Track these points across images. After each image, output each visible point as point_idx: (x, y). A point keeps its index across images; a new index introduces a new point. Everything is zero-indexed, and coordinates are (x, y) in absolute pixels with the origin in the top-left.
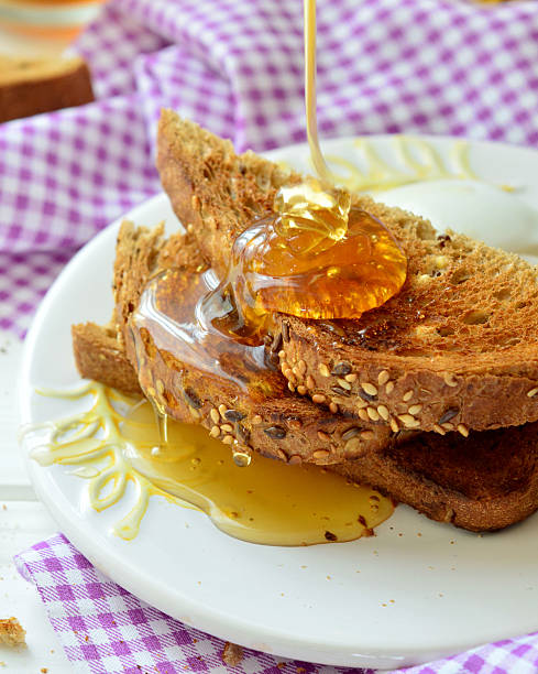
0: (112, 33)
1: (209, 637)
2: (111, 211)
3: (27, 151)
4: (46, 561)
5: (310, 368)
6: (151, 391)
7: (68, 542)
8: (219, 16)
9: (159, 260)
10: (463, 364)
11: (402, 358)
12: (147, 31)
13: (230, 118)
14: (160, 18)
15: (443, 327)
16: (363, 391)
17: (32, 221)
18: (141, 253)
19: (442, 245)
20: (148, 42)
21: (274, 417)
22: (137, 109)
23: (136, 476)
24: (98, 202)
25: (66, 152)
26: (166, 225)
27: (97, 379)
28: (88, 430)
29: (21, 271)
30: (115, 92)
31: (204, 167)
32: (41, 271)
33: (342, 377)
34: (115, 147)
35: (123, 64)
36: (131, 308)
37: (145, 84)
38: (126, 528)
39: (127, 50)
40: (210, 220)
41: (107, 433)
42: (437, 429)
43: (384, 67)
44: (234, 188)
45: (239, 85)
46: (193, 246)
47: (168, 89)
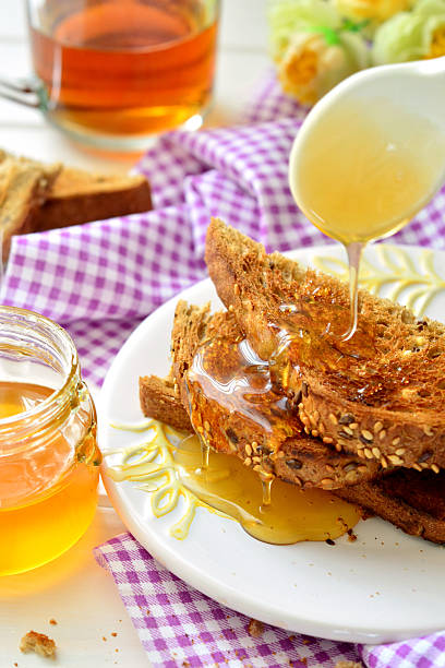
0: (165, 158)
1: (238, 614)
2: (165, 292)
3: (104, 244)
4: (118, 552)
5: (323, 418)
6: (200, 429)
7: (134, 539)
8: (249, 149)
9: (206, 331)
10: (439, 419)
11: (392, 413)
12: (193, 157)
13: (255, 226)
14: (203, 149)
15: (423, 390)
16: (362, 436)
17: (107, 297)
18: (193, 325)
19: (421, 329)
20: (192, 166)
21: (294, 453)
22: (185, 216)
23: (187, 492)
24: (155, 284)
25: (133, 246)
26: (212, 304)
27: (157, 418)
28: (152, 454)
29: (96, 334)
30: (167, 203)
31: (244, 263)
32: (112, 334)
33: (347, 425)
34: (169, 244)
35: (173, 182)
36: (186, 366)
37: (191, 197)
38: (179, 531)
39: (177, 172)
40: (247, 302)
41: (164, 459)
42: (416, 467)
44: (265, 279)
45: (263, 201)
46: (233, 321)
47: (209, 202)
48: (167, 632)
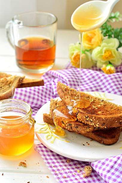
0: (47, 77)
3: (35, 91)
5: (82, 117)
8: (65, 73)
9: (57, 104)
10: (106, 117)
11: (97, 116)
12: (53, 76)
14: (55, 74)
15: (103, 112)
16: (90, 120)
17: (35, 101)
18: (55, 103)
19: (102, 101)
21: (76, 125)
22: (52, 87)
25: (40, 92)
27: (46, 123)
28: (46, 129)
31: (65, 89)
32: (36, 110)
33: (87, 118)
34: (48, 92)
35: (48, 82)
36: (53, 110)
37: (53, 84)
38: (52, 142)
39: (49, 79)
40: (66, 97)
41: (48, 130)
42: (102, 127)
43: (91, 82)
44: (70, 93)
45: (69, 83)
46: (63, 102)
48: (50, 161)
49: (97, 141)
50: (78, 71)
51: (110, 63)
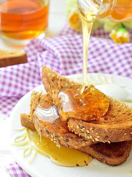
0: (32, 47)
2: (30, 88)
3: (12, 73)
4: (12, 168)
5: (75, 126)
6: (38, 130)
7: (17, 164)
8: (57, 44)
9: (41, 99)
10: (110, 127)
11: (96, 125)
12: (40, 47)
13: (58, 68)
14: (43, 44)
15: (105, 118)
16: (86, 132)
17: (12, 89)
18: (37, 98)
20: (40, 49)
21: (66, 137)
22: (37, 64)
23: (34, 149)
25: (20, 74)
26: (43, 92)
27: (26, 126)
28: (23, 138)
29: (9, 101)
30: (32, 61)
31: (52, 79)
32: (14, 101)
33: (82, 128)
34: (32, 73)
35: (35, 54)
36: (34, 110)
37: (39, 59)
38: (31, 161)
39: (35, 51)
40: (53, 91)
41: (27, 139)
42: (103, 141)
44: (59, 84)
45: (61, 60)
46: (49, 97)
47: (45, 60)
49: (97, 159)
50: (76, 40)
51: (123, 26)
